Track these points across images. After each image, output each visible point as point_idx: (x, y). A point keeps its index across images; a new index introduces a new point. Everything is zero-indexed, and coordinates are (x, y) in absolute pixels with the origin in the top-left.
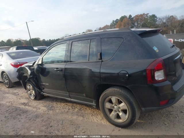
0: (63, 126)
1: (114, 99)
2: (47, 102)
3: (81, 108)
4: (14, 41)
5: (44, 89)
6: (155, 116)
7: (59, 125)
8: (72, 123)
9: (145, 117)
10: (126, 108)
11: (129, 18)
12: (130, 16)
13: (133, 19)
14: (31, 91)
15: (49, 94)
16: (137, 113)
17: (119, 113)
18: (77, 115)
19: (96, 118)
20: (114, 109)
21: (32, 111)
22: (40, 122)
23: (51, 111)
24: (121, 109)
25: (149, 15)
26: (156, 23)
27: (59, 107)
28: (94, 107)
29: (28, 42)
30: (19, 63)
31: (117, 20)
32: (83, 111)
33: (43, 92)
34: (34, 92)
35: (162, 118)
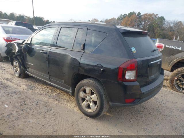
0: (36, 106)
1: (88, 90)
2: (30, 82)
3: (60, 93)
4: (17, 15)
5: (28, 68)
6: (125, 113)
7: (33, 104)
8: (46, 105)
9: (115, 112)
10: (96, 99)
11: (138, 15)
12: (139, 13)
13: (141, 17)
14: (17, 68)
15: (33, 74)
16: (105, 106)
17: (90, 103)
18: (54, 98)
19: (70, 104)
20: (86, 99)
21: (12, 87)
22: (17, 98)
23: (31, 91)
24: (93, 99)
25: (158, 16)
26: (163, 26)
27: (39, 88)
28: (70, 94)
29: (31, 19)
30: (12, 38)
31: (125, 14)
32: (60, 96)
33: (28, 72)
34: (19, 69)
35: (130, 116)
